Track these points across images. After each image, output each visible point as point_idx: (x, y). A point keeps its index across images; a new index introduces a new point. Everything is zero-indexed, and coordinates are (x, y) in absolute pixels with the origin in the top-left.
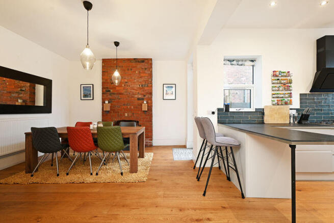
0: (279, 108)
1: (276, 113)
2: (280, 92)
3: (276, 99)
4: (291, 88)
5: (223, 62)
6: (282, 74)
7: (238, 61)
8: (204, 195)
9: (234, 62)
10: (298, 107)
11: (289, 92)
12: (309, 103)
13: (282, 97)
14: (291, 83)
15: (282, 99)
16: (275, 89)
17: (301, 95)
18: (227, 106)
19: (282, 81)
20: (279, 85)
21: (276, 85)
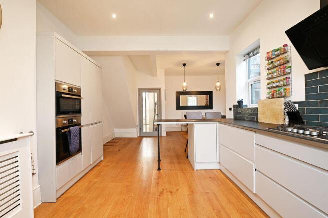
1: (268, 110)
2: (277, 79)
3: (271, 91)
4: (287, 70)
6: (276, 53)
7: (253, 51)
9: (252, 54)
10: (303, 99)
11: (285, 77)
13: (277, 87)
14: (288, 62)
15: (277, 89)
16: (271, 76)
17: (307, 76)
18: (240, 102)
19: (276, 64)
20: (275, 70)
21: (271, 71)
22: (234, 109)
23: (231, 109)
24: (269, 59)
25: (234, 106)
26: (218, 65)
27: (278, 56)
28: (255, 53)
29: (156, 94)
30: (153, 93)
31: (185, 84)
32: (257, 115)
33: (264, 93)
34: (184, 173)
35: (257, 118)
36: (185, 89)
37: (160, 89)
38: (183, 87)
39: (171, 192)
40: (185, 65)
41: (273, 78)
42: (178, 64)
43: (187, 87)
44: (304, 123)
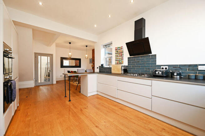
0: (117, 66)
1: (116, 68)
2: (119, 58)
3: (116, 61)
4: (123, 55)
5: (103, 47)
7: (108, 45)
8: (76, 90)
9: (107, 46)
11: (122, 57)
12: (132, 62)
14: (123, 52)
15: (119, 61)
16: (117, 56)
17: (128, 58)
18: (102, 65)
19: (119, 52)
20: (118, 54)
21: (117, 54)
22: (99, 68)
23: (98, 68)
24: (116, 50)
25: (99, 66)
26: (87, 46)
27: (119, 49)
28: (109, 46)
29: (49, 57)
30: (47, 57)
31: (70, 54)
32: (111, 70)
33: (114, 62)
34: (84, 99)
35: (111, 72)
36: (70, 56)
37: (52, 55)
38: (69, 55)
39: (85, 108)
40: (70, 43)
41: (117, 57)
42: (65, 42)
43: (71, 55)
44: (127, 72)
